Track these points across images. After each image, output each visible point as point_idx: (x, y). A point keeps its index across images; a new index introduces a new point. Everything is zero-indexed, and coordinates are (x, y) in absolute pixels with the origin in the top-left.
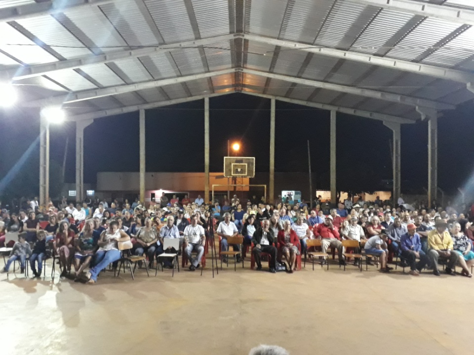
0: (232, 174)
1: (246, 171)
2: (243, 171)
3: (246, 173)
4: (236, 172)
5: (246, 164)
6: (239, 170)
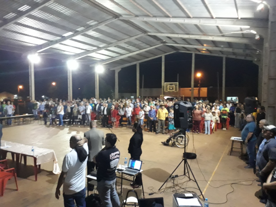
0: (168, 90)
2: (173, 89)
4: (170, 89)
5: (174, 86)
6: (171, 88)
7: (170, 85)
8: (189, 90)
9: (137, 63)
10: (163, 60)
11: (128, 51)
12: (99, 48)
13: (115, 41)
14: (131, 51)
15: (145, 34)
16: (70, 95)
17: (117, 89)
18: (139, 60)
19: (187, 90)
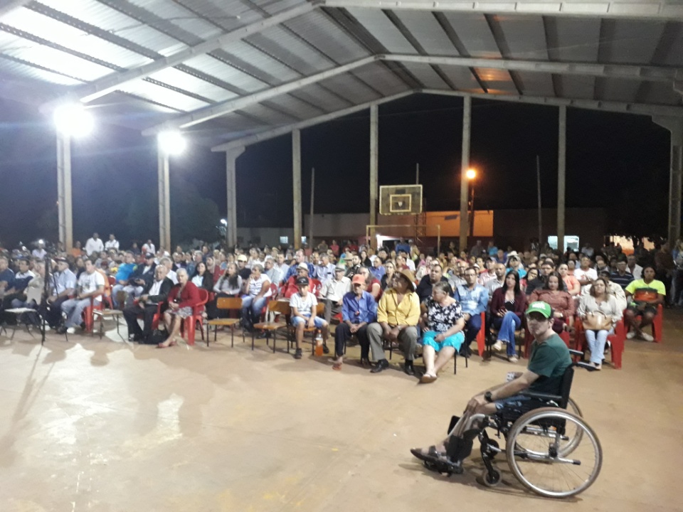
0: (391, 210)
1: (410, 205)
2: (405, 205)
3: (410, 208)
4: (396, 206)
5: (410, 196)
6: (400, 204)
7: (398, 192)
8: (443, 219)
9: (295, 129)
10: (374, 118)
11: (262, 80)
12: (160, 61)
13: (215, 31)
14: (273, 82)
15: (313, 4)
16: (64, 222)
17: (232, 209)
18: (299, 120)
19: (438, 216)
